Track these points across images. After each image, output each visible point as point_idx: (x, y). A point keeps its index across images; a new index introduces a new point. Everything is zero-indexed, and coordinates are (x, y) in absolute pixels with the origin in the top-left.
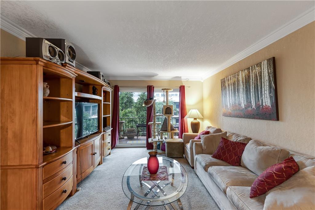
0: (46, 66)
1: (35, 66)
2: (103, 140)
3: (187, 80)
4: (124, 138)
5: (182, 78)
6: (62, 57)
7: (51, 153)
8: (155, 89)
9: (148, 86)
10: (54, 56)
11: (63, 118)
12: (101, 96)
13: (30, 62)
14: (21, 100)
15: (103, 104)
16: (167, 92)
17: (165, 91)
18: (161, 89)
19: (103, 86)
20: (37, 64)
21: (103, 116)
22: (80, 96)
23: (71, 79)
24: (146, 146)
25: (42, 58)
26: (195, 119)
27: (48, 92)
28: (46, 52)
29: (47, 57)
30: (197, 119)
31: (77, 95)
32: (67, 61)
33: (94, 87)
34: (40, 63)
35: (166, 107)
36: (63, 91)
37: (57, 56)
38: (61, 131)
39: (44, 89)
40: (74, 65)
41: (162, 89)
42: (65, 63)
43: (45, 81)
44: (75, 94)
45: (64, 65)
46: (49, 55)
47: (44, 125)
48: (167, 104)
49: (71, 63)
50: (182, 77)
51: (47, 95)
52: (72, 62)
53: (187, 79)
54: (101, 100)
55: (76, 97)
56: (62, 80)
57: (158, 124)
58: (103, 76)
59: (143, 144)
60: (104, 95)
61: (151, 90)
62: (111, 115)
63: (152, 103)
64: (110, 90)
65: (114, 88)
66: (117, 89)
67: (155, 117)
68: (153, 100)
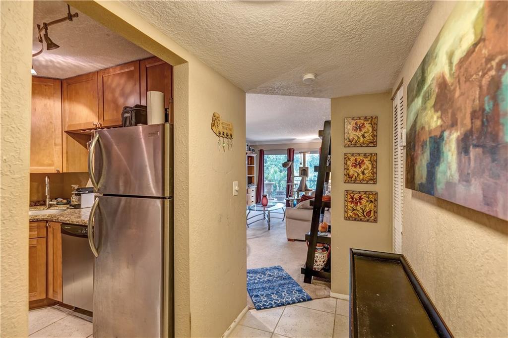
9: (288, 149)
15: (248, 166)
16: (304, 155)
17: (302, 153)
18: (299, 151)
19: (247, 153)
21: (247, 176)
35: (302, 169)
48: (304, 166)
57: (296, 184)
60: (250, 159)
61: (290, 153)
62: (255, 175)
63: (290, 165)
64: (254, 155)
65: (259, 152)
66: (262, 153)
67: (293, 178)
68: (291, 163)
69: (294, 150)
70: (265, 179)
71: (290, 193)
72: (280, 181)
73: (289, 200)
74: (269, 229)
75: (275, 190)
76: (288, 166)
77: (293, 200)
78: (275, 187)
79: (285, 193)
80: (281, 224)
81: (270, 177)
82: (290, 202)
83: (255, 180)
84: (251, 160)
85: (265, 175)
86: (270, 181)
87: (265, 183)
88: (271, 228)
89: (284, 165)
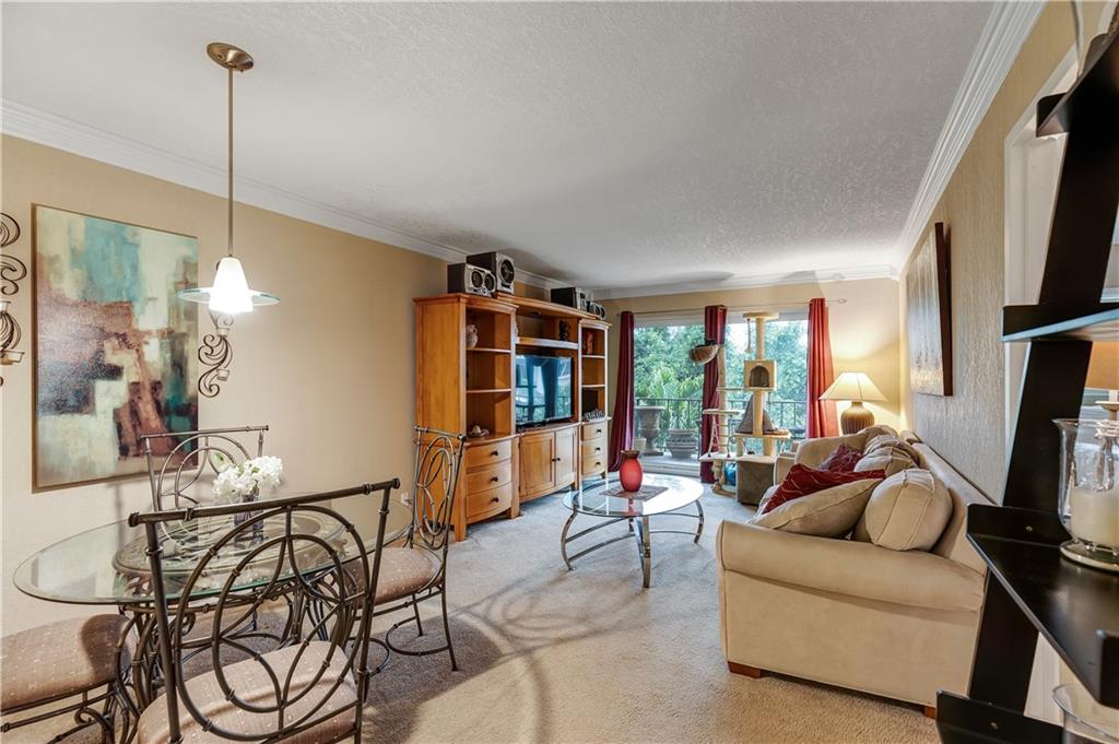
0: (469, 302)
1: (456, 305)
2: (582, 439)
3: (837, 278)
4: (661, 454)
5: (818, 275)
6: (490, 283)
7: (477, 436)
8: (728, 314)
9: (707, 308)
10: (479, 286)
11: (498, 382)
12: (577, 342)
13: (450, 300)
14: (443, 353)
15: (583, 358)
16: (759, 322)
17: (753, 319)
18: (741, 313)
19: (580, 318)
20: (459, 301)
21: (580, 386)
22: (525, 343)
23: (509, 315)
24: (698, 473)
25: (464, 292)
26: (857, 404)
27: (475, 339)
28: (469, 284)
29: (470, 289)
30: (864, 404)
31: (518, 342)
32: (500, 287)
33: (561, 322)
34: (462, 300)
35: (753, 367)
36: (499, 336)
37: (483, 286)
38: (497, 405)
39: (468, 336)
40: (512, 291)
41: (745, 315)
42: (497, 291)
43: (468, 323)
44: (515, 340)
45: (494, 296)
46: (472, 286)
47: (467, 389)
48: (758, 356)
49: (505, 289)
50: (817, 273)
51: (474, 344)
52: (508, 287)
53: (835, 275)
54: (577, 350)
55: (517, 345)
56: (497, 317)
57: (731, 414)
58: (582, 296)
59: (693, 469)
60: (590, 337)
61: (715, 319)
62: (607, 385)
63: (712, 356)
64: (603, 326)
65: (619, 318)
66: (627, 322)
67: (723, 393)
68: (717, 347)
69: (725, 311)
70: (636, 398)
71: (715, 441)
72: (678, 403)
73: (711, 463)
74: (646, 585)
75: (666, 426)
76: (706, 357)
77: (722, 462)
78: (666, 417)
79: (698, 438)
80: (692, 556)
81: (652, 391)
82: (715, 469)
83: (607, 400)
84: (594, 341)
85: (638, 386)
86: (652, 402)
87: (636, 407)
88: (653, 576)
89: (696, 354)
